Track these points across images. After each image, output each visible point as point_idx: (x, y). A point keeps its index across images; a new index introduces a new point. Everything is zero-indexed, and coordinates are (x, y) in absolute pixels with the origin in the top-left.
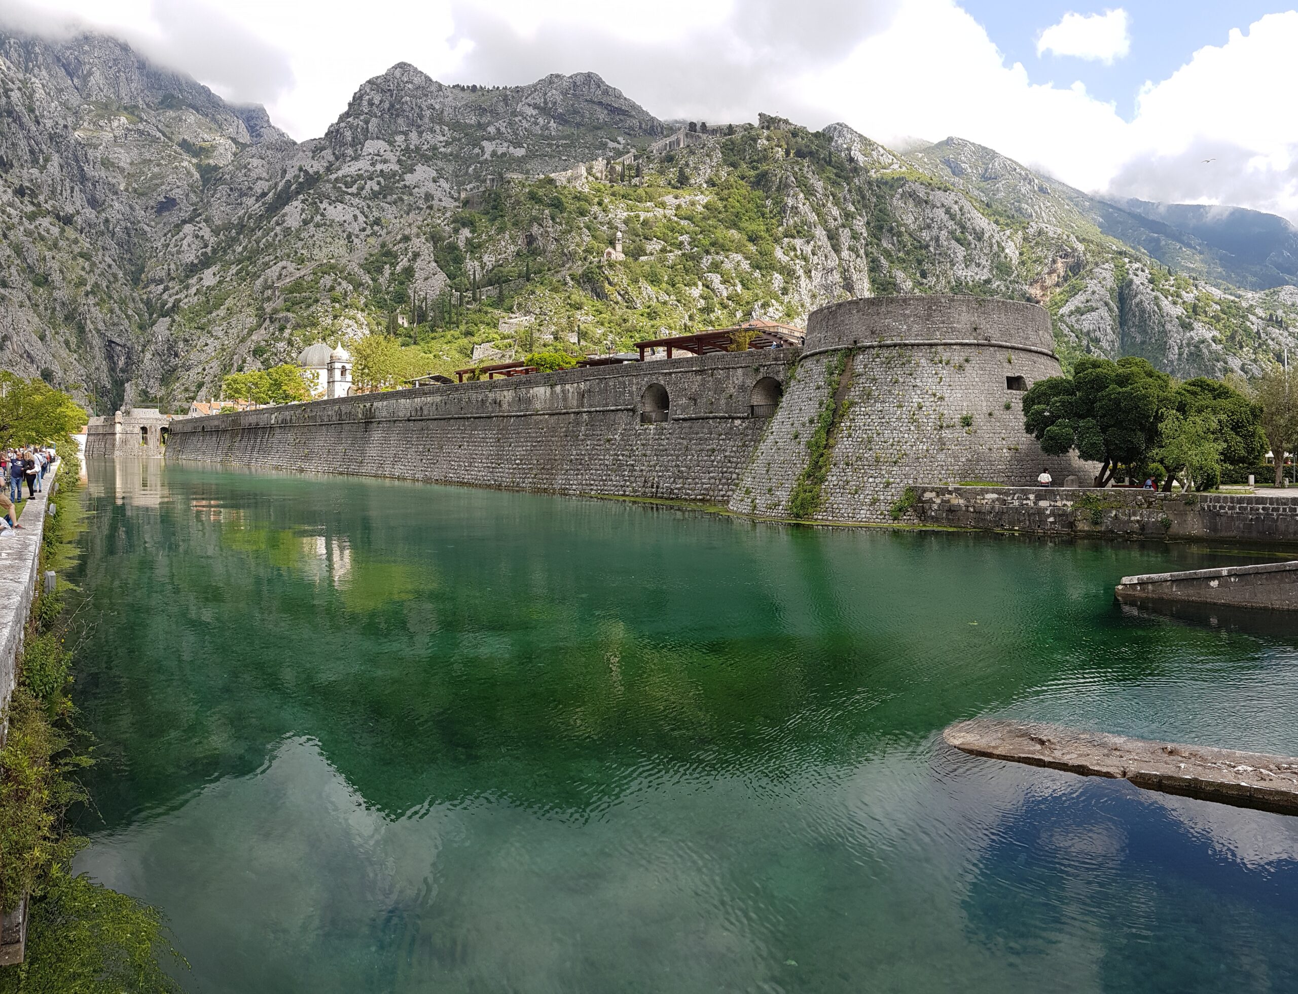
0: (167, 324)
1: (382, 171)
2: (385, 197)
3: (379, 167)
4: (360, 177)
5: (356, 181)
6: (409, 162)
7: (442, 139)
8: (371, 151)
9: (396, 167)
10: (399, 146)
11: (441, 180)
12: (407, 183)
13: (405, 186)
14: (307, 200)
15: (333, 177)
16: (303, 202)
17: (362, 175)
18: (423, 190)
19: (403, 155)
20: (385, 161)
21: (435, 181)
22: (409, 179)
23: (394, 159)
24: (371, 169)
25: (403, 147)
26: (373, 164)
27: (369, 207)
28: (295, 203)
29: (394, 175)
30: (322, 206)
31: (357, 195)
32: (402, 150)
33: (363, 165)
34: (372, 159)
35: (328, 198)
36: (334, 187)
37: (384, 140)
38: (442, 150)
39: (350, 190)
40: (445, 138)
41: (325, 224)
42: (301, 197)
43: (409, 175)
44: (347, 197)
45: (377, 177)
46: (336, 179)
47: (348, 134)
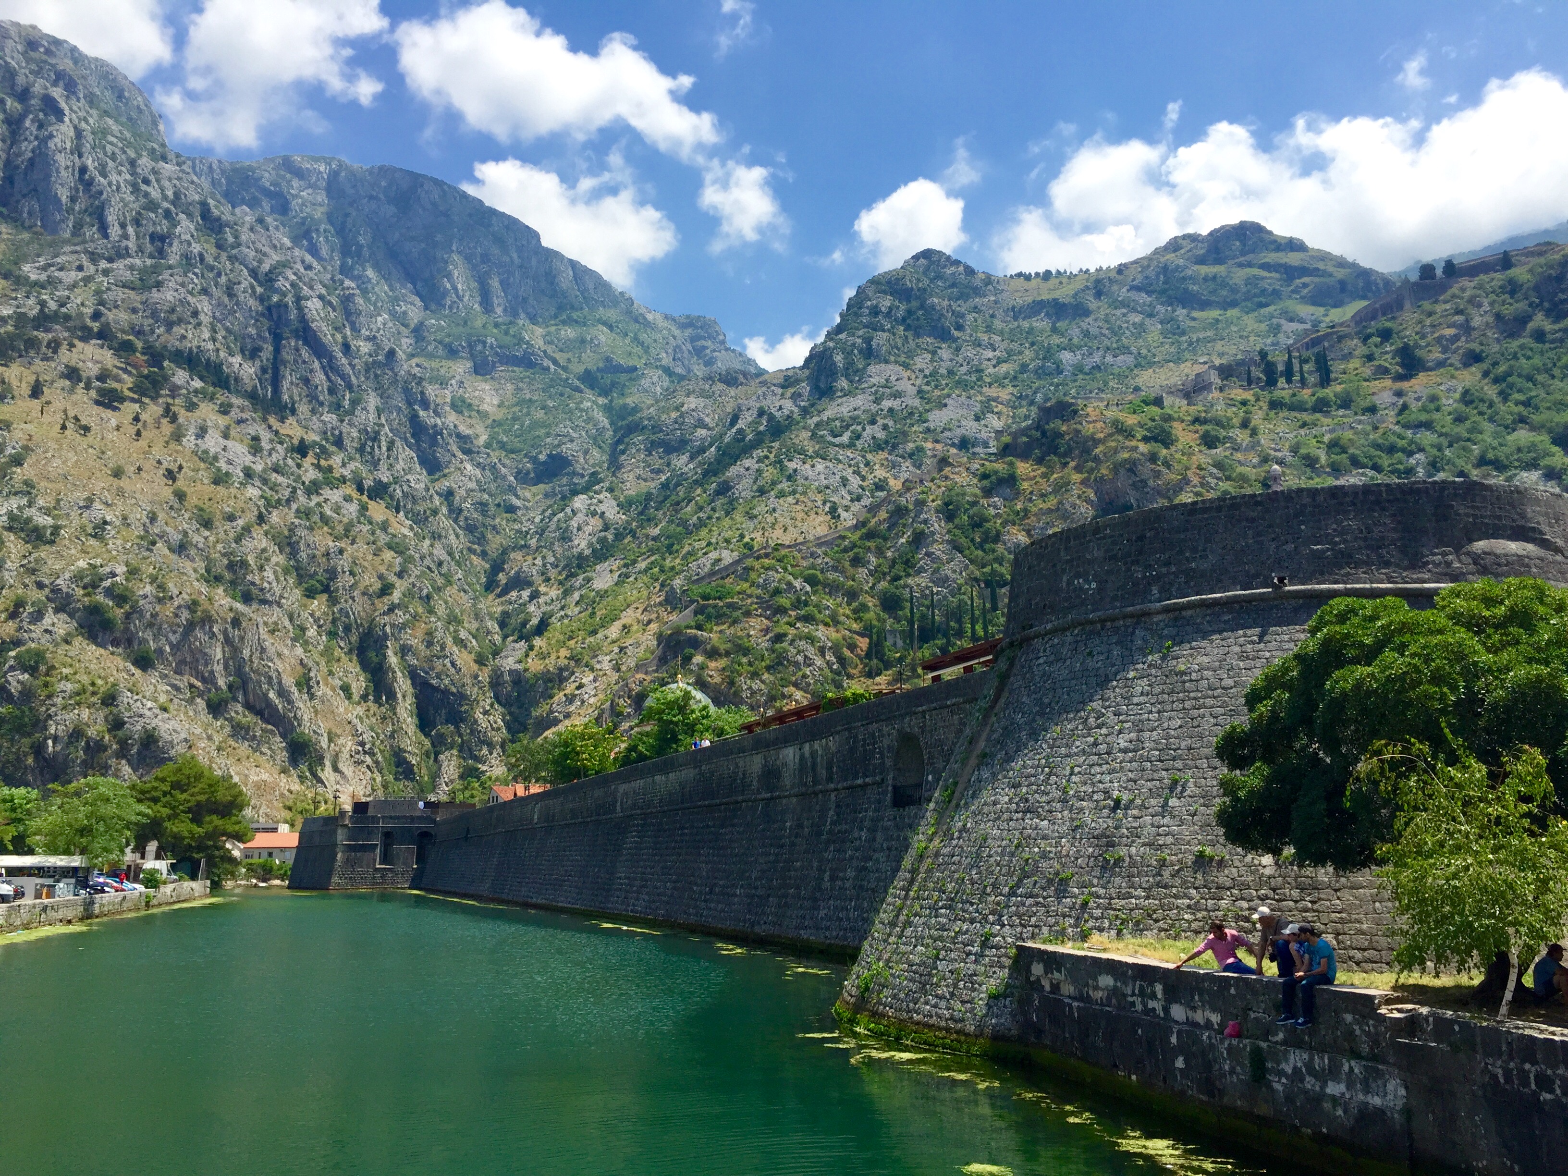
0: (520, 654)
1: (891, 410)
2: (895, 447)
3: (887, 404)
4: (854, 419)
5: (847, 427)
6: (937, 393)
7: (990, 354)
8: (873, 380)
9: (917, 402)
10: (921, 371)
11: (989, 415)
12: (932, 426)
13: (928, 430)
14: (767, 457)
15: (812, 422)
16: (760, 461)
17: (858, 417)
18: (959, 432)
19: (928, 384)
20: (897, 395)
21: (977, 419)
22: (937, 418)
23: (912, 390)
24: (874, 408)
25: (927, 372)
26: (877, 401)
27: (867, 464)
28: (747, 463)
29: (911, 414)
30: (792, 465)
31: (851, 445)
32: (925, 376)
33: (861, 402)
34: (876, 392)
35: (802, 452)
36: (814, 436)
37: (896, 362)
38: (991, 370)
39: (837, 440)
40: (997, 353)
41: (794, 492)
42: (758, 453)
43: (937, 412)
44: (832, 451)
45: (885, 417)
46: (817, 425)
47: (839, 359)
